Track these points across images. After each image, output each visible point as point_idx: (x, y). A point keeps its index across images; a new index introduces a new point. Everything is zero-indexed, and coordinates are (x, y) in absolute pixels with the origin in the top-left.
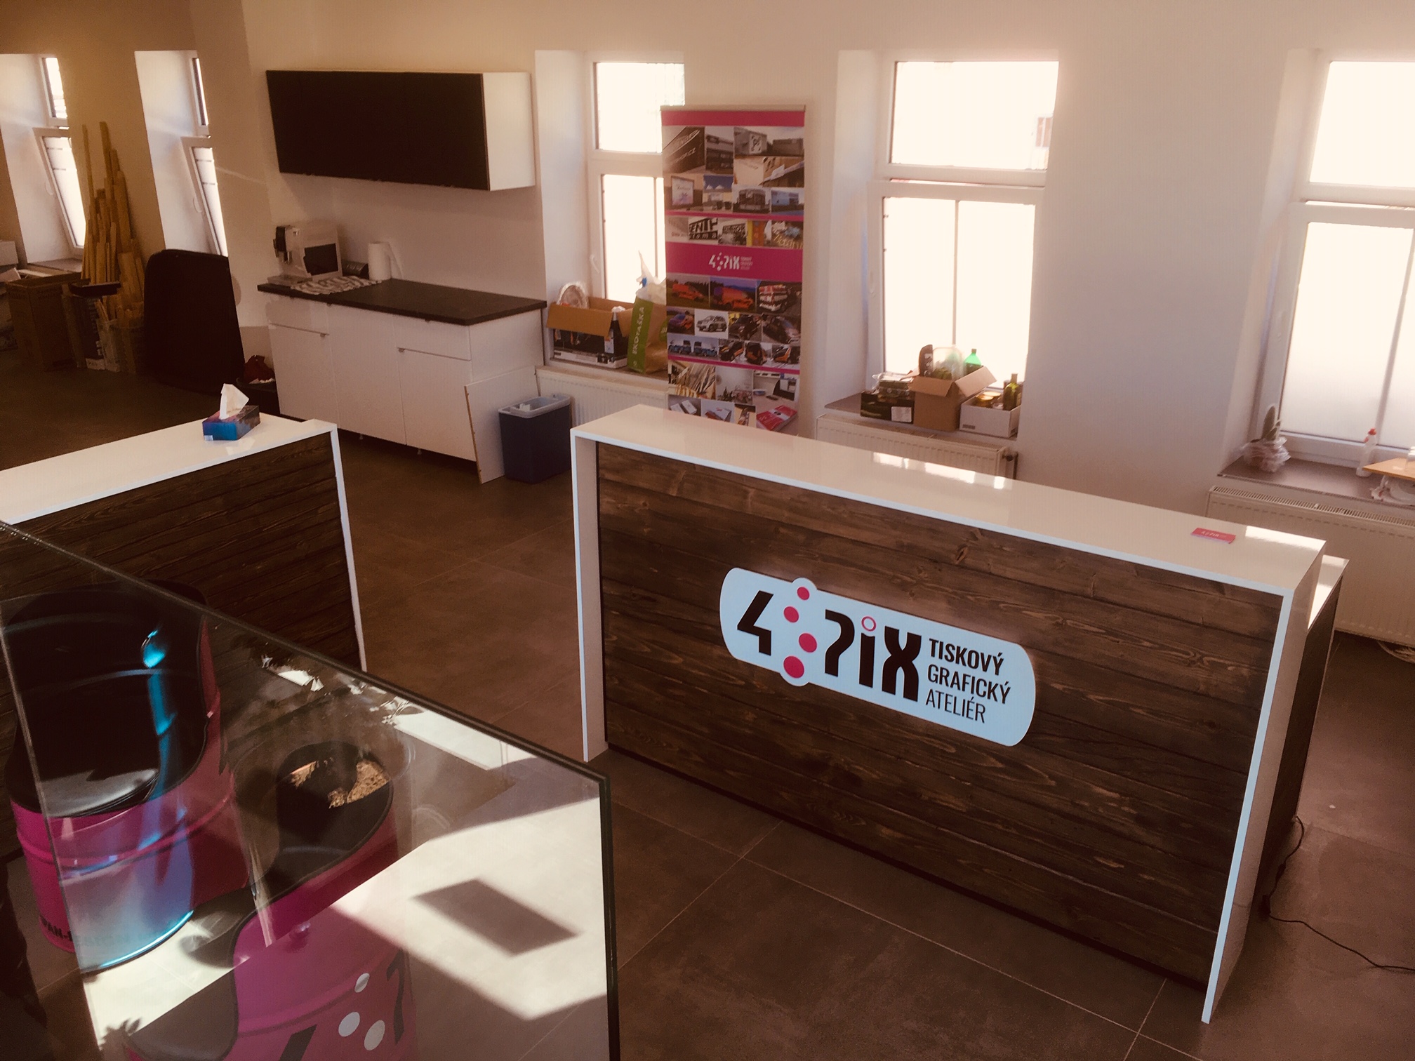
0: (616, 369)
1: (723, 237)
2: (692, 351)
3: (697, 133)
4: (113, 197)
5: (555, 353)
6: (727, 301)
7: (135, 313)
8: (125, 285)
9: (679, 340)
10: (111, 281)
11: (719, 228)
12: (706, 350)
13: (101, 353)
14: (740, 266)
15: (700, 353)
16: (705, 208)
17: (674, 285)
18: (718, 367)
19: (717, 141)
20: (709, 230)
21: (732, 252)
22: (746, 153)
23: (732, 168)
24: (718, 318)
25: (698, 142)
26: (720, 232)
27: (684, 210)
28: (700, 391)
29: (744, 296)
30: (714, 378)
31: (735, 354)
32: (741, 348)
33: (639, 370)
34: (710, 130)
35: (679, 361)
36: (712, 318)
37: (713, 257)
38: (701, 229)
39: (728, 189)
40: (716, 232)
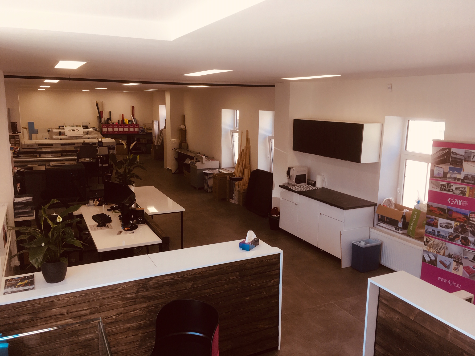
0: (402, 234)
1: (455, 192)
2: (436, 234)
3: (448, 150)
4: (246, 152)
5: (378, 223)
6: (454, 217)
7: (245, 187)
8: (244, 178)
9: (430, 229)
10: (241, 177)
11: (454, 188)
12: (442, 235)
13: (234, 198)
14: (462, 204)
15: (439, 236)
16: (448, 179)
17: (431, 207)
18: (447, 243)
19: (456, 154)
20: (449, 188)
21: (458, 198)
22: (469, 160)
23: (462, 165)
24: (449, 223)
25: (448, 154)
26: (454, 189)
27: (439, 179)
28: (438, 251)
29: (462, 216)
30: (445, 247)
31: (456, 239)
32: (459, 237)
33: (412, 236)
34: (453, 150)
35: (429, 237)
36: (446, 223)
37: (450, 199)
38: (445, 187)
39: (460, 173)
40: (452, 189)
